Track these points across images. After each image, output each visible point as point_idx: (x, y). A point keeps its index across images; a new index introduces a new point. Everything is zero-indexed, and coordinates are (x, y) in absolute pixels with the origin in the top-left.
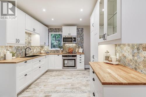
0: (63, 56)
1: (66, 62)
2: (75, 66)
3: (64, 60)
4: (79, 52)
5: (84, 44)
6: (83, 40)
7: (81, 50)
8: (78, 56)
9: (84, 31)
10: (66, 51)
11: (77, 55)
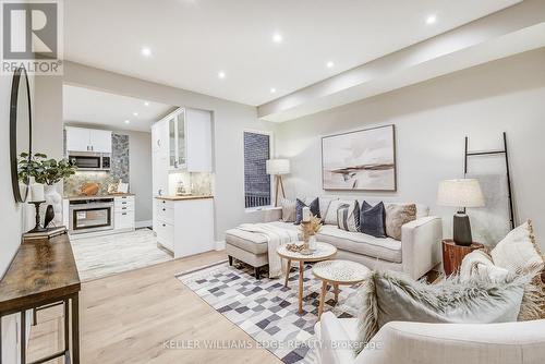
0: (71, 202)
1: (81, 216)
2: (109, 224)
3: (75, 211)
4: (119, 191)
5: (132, 174)
6: (128, 165)
7: (122, 187)
8: (118, 199)
9: (130, 141)
10: (75, 192)
11: (116, 198)
